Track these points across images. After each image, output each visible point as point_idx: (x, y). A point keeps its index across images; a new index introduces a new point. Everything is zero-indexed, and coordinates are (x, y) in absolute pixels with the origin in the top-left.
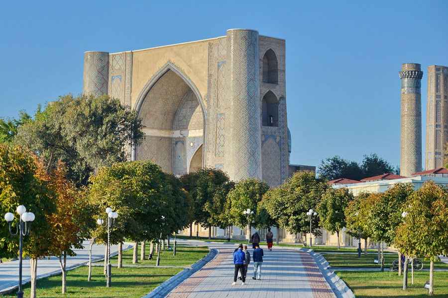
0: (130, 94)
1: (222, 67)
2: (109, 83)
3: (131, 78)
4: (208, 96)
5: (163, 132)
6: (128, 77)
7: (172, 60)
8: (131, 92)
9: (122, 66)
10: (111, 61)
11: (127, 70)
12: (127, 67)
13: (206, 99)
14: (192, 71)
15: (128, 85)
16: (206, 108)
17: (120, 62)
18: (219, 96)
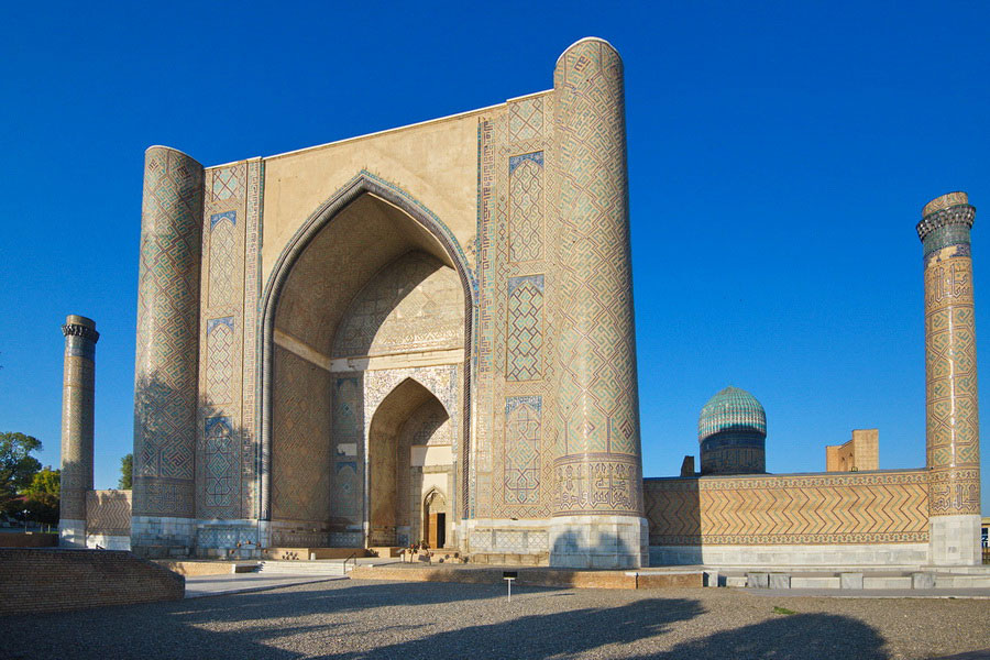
0: (260, 251)
1: (520, 169)
2: (205, 229)
3: (261, 216)
4: (480, 241)
5: (318, 355)
6: (253, 214)
7: (372, 168)
8: (261, 245)
9: (236, 193)
10: (208, 184)
11: (250, 199)
12: (251, 192)
13: (474, 248)
14: (428, 186)
15: (252, 232)
16: (474, 268)
17: (233, 184)
18: (513, 238)
